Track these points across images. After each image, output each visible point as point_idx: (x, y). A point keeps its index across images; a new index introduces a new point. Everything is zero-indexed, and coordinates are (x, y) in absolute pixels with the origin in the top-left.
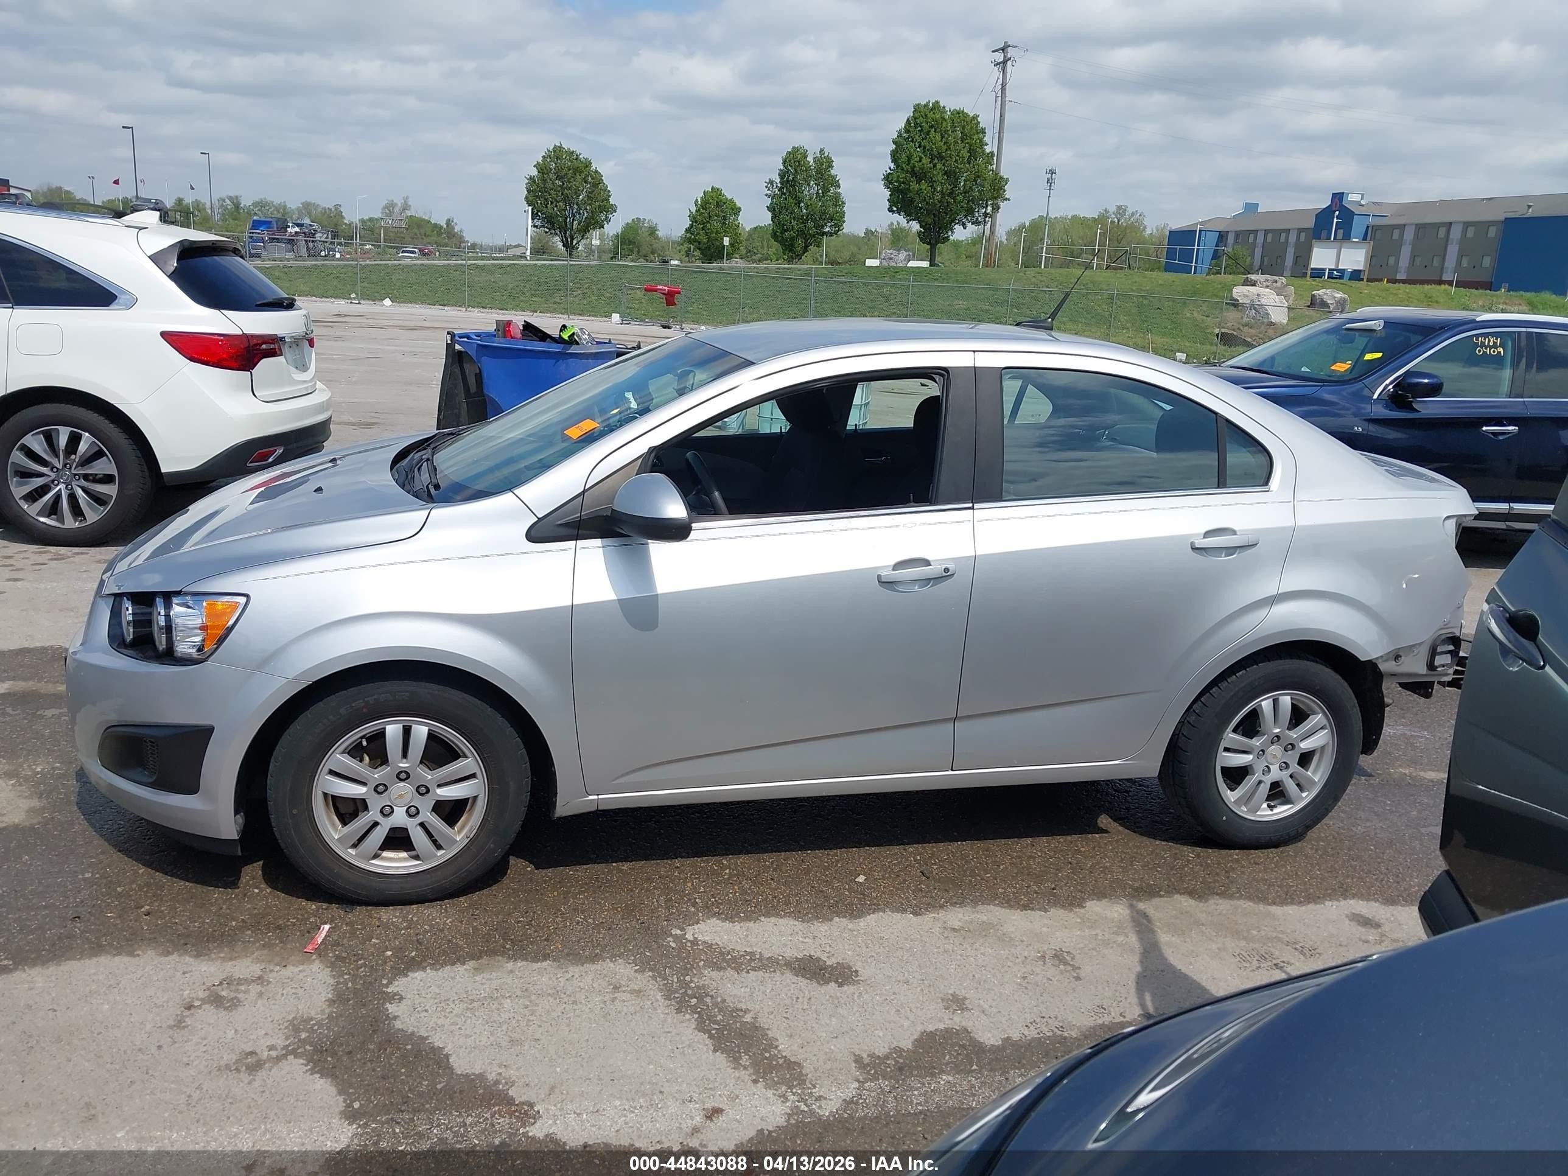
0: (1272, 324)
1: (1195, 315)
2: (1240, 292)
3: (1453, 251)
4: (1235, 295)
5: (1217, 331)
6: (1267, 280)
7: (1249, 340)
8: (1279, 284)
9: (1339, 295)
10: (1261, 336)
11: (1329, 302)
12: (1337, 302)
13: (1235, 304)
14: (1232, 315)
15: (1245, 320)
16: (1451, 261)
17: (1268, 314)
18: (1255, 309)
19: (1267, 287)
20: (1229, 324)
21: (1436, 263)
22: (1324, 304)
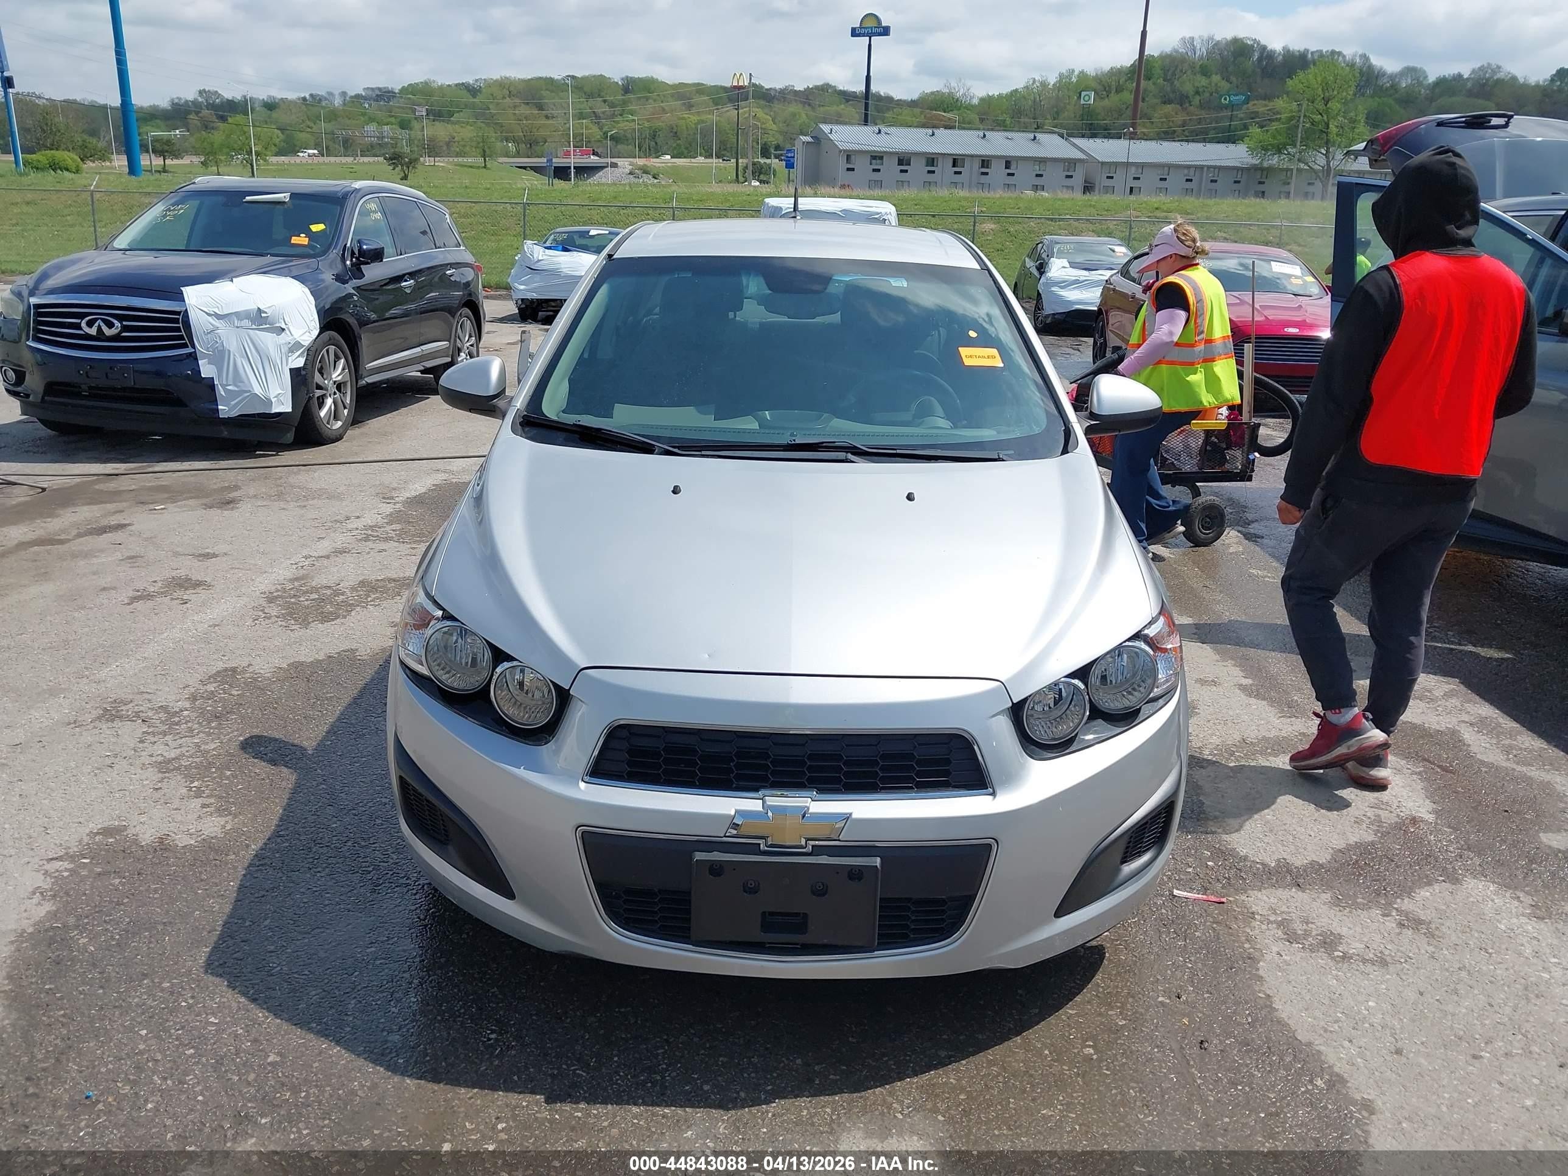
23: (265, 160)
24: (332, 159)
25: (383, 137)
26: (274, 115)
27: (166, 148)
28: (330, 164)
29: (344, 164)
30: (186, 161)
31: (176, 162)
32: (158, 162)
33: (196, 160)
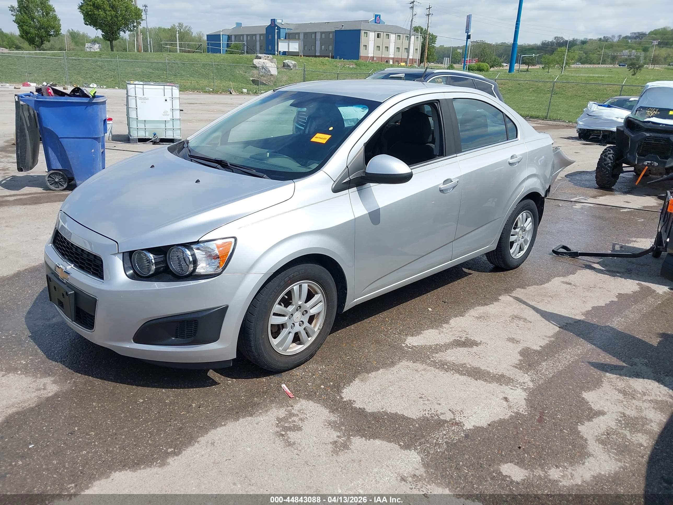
0: (272, 75)
1: (241, 72)
2: (256, 61)
3: (318, 43)
4: (255, 63)
5: (251, 79)
6: (265, 56)
7: (265, 82)
8: (270, 58)
9: (293, 62)
10: (269, 80)
11: (290, 65)
12: (293, 65)
13: (255, 67)
14: (255, 72)
15: (261, 74)
16: (318, 48)
17: (270, 71)
18: (264, 69)
19: (265, 59)
20: (255, 76)
21: (313, 49)
22: (289, 66)
23: (569, 66)
24: (605, 66)
25: (631, 56)
26: (585, 46)
27: (530, 61)
28: (601, 68)
29: (608, 68)
30: (538, 67)
31: (533, 67)
32: (524, 67)
33: (541, 66)
